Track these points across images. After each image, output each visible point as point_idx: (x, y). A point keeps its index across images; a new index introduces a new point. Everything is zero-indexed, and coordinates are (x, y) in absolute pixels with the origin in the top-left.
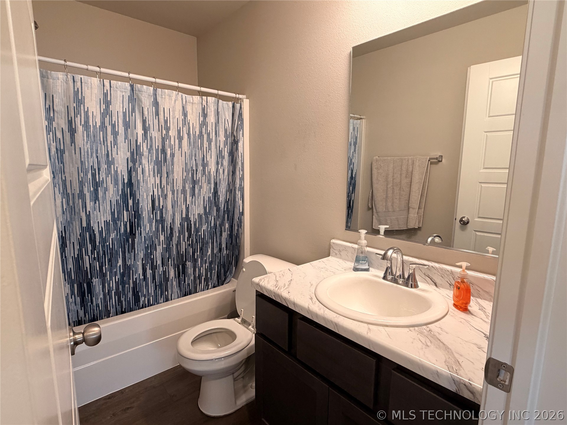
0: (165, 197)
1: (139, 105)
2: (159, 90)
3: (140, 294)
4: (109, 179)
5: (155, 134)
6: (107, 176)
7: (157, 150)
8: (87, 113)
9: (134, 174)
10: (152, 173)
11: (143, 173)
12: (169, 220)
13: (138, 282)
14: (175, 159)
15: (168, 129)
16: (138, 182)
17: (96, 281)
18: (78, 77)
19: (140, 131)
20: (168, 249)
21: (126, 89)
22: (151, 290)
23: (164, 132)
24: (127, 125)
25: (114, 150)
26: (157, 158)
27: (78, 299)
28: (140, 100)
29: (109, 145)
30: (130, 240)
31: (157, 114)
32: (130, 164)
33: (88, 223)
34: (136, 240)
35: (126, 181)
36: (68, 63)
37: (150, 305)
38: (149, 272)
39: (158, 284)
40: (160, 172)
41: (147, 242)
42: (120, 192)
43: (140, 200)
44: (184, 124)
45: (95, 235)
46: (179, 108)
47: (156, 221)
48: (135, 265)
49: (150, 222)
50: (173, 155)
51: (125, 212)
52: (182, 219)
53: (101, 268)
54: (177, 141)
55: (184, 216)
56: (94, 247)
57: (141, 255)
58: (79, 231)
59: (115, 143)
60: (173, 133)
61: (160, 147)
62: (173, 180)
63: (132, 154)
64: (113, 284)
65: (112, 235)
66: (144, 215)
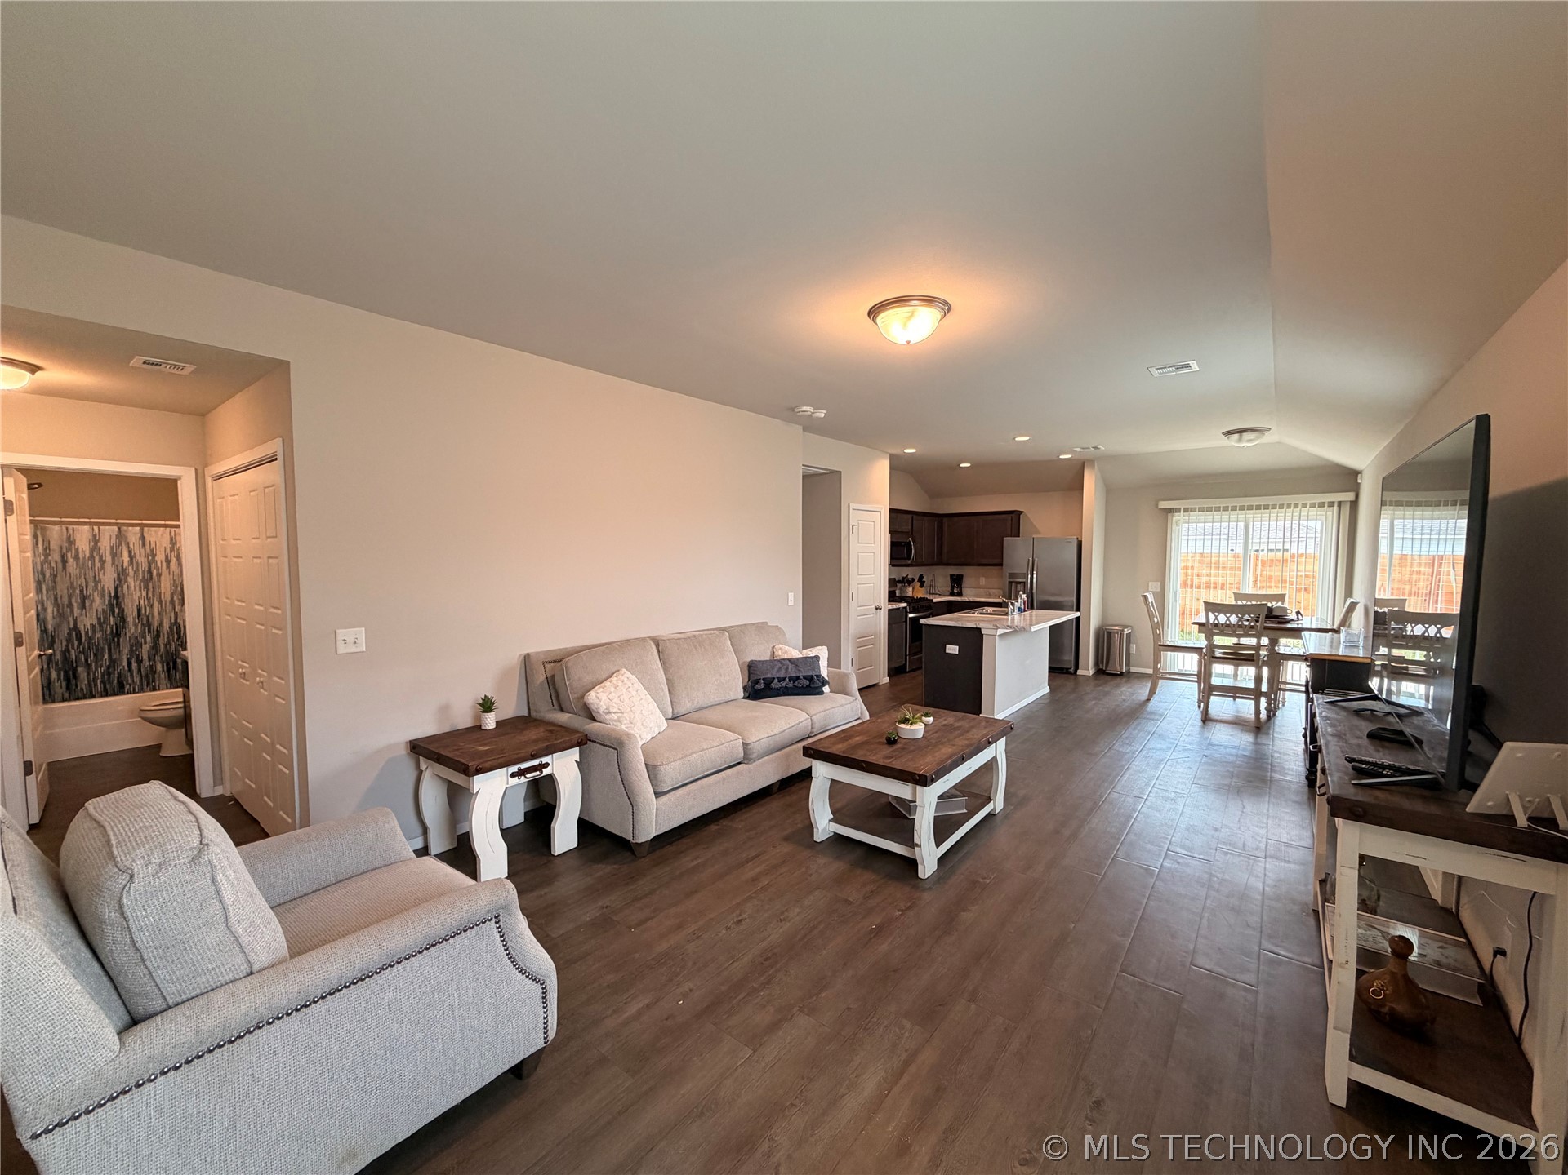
0: (152, 606)
1: (126, 541)
2: (146, 529)
3: (125, 683)
4: (96, 594)
5: (142, 561)
6: (94, 591)
7: (143, 571)
8: (77, 550)
9: (119, 589)
10: (137, 588)
11: (128, 588)
12: (156, 624)
13: (123, 672)
14: (163, 578)
15: (154, 556)
16: (124, 595)
17: (81, 670)
18: (71, 527)
19: (126, 559)
20: (155, 647)
21: (114, 530)
22: (137, 680)
23: (150, 558)
24: (114, 555)
25: (101, 573)
26: (144, 577)
27: (64, 683)
28: (126, 537)
29: (97, 569)
30: (116, 639)
31: (144, 545)
32: (117, 582)
33: (76, 625)
34: (121, 640)
35: (113, 594)
36: (63, 519)
37: (134, 692)
38: (134, 665)
39: (143, 675)
40: (147, 587)
41: (132, 641)
42: (107, 603)
43: (125, 608)
44: (172, 549)
45: (81, 634)
46: (168, 538)
47: (142, 624)
48: (121, 660)
49: (136, 626)
50: (160, 575)
51: (111, 618)
52: (171, 623)
53: (86, 659)
54: (164, 564)
55: (173, 621)
56: (80, 644)
57: (126, 651)
58: (66, 631)
59: (102, 568)
60: (160, 557)
61: (147, 569)
62: (160, 593)
63: (119, 575)
64: (99, 674)
65: (98, 635)
66: (130, 619)
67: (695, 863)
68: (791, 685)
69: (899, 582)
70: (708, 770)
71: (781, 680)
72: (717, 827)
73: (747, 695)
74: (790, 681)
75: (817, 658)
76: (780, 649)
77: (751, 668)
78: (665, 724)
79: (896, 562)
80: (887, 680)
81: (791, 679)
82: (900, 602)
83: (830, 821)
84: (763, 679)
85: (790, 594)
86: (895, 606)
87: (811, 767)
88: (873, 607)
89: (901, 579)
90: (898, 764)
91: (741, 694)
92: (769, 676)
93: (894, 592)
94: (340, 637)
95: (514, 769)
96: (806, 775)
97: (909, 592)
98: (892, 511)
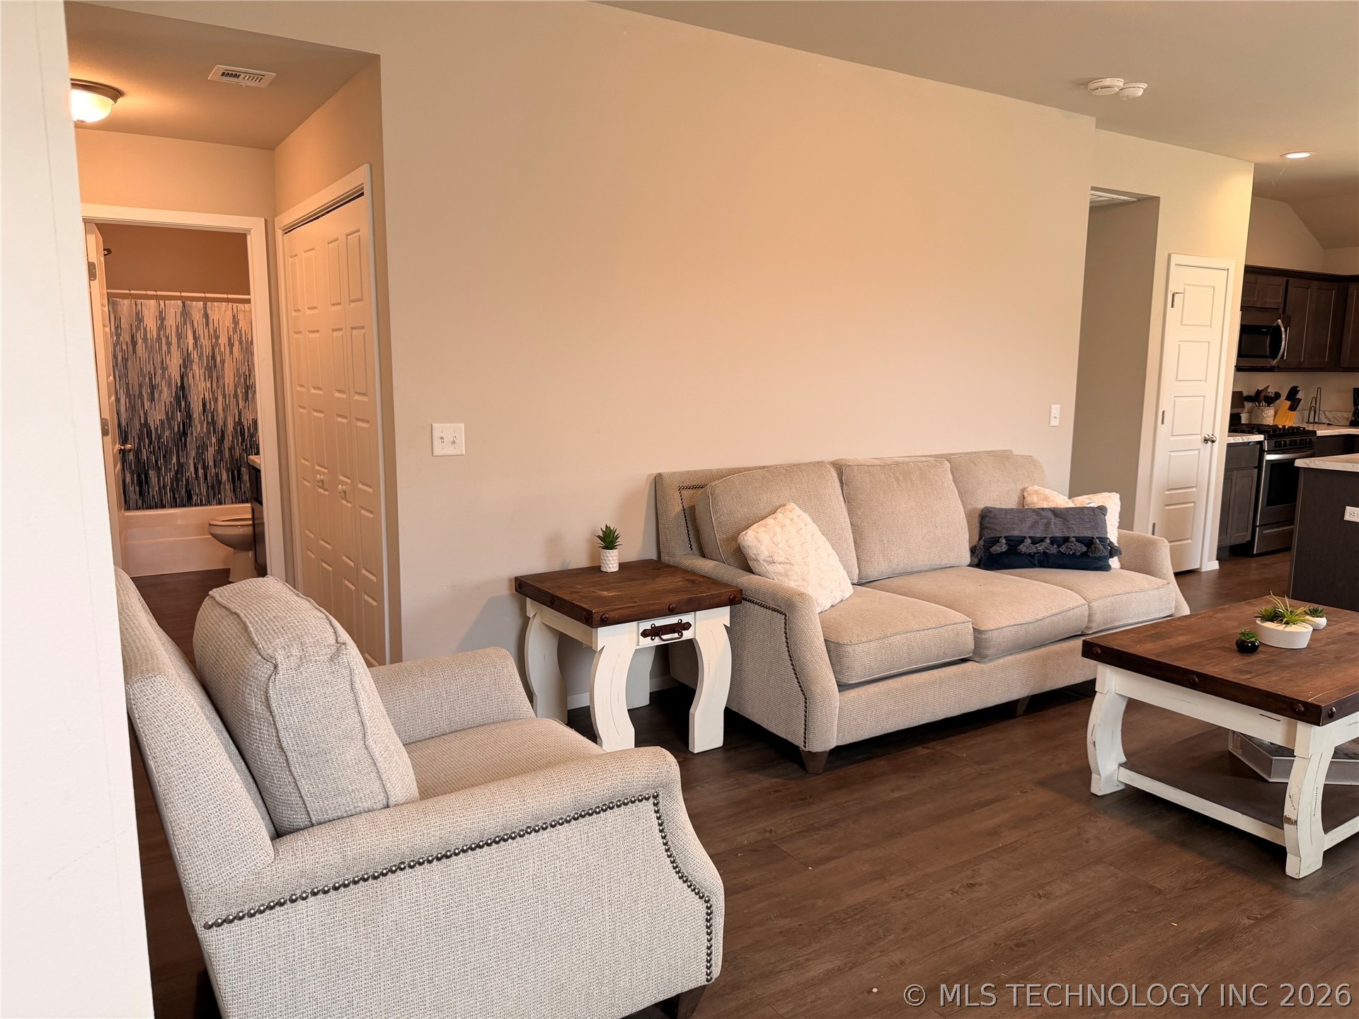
0: (216, 401)
1: (190, 319)
2: (209, 304)
3: (192, 492)
4: (163, 383)
5: (205, 342)
6: (162, 380)
7: (208, 357)
8: (145, 330)
9: (185, 379)
10: (202, 378)
11: (193, 378)
12: (220, 423)
13: (190, 479)
14: (226, 365)
15: (217, 338)
16: (189, 385)
17: (152, 473)
18: (139, 302)
19: (191, 341)
20: (220, 451)
21: (178, 305)
22: (204, 490)
23: (214, 340)
24: (179, 336)
25: (168, 358)
26: (208, 364)
27: (137, 489)
28: (191, 314)
29: (164, 353)
30: (183, 439)
31: (207, 324)
32: (183, 370)
33: (146, 420)
34: (188, 439)
35: (179, 385)
36: (132, 292)
37: (202, 504)
38: (201, 471)
39: (210, 484)
40: (211, 377)
41: (198, 442)
42: (174, 395)
43: (191, 402)
44: (235, 330)
45: (151, 431)
46: (229, 315)
47: (208, 423)
48: (187, 463)
49: (201, 423)
50: (223, 362)
51: (179, 413)
52: (235, 422)
53: (156, 461)
54: (227, 348)
56: (150, 442)
57: (193, 454)
58: (138, 427)
59: (169, 351)
60: (223, 340)
61: (211, 354)
62: (224, 384)
63: (184, 361)
64: (168, 480)
65: (167, 433)
66: (196, 415)
67: (897, 794)
68: (1054, 550)
69: (1249, 399)
70: (916, 663)
71: (1035, 541)
72: (926, 751)
73: (976, 561)
74: (1052, 543)
75: (1102, 510)
76: (1036, 492)
77: (985, 521)
78: (849, 590)
79: (1248, 362)
80: (1215, 565)
81: (1054, 541)
82: (1251, 432)
83: (1121, 765)
84: (1005, 537)
85: (1054, 407)
86: (1239, 439)
87: (1095, 679)
88: (1200, 438)
89: (1252, 393)
90: (1263, 683)
91: (967, 558)
92: (1016, 533)
93: (1240, 418)
94: (436, 434)
95: (647, 625)
96: (1086, 691)
97: (1268, 416)
98: (1249, 270)
